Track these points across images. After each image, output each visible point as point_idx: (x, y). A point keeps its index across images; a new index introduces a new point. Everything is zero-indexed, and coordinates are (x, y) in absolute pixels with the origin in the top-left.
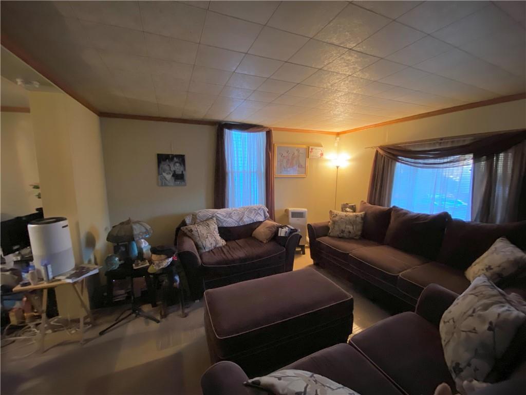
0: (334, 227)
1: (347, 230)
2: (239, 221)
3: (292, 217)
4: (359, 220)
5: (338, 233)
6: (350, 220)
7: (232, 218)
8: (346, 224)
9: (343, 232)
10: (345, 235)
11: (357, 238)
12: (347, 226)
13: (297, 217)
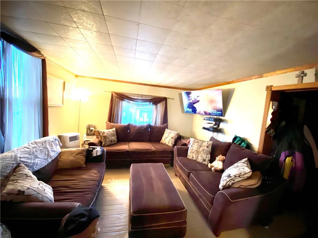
0: (106, 140)
1: (113, 140)
2: (47, 158)
3: (70, 141)
4: (115, 132)
5: (109, 143)
6: (112, 134)
7: (39, 158)
8: (112, 137)
9: (111, 141)
10: (113, 143)
11: (116, 142)
12: (112, 138)
13: (74, 141)
